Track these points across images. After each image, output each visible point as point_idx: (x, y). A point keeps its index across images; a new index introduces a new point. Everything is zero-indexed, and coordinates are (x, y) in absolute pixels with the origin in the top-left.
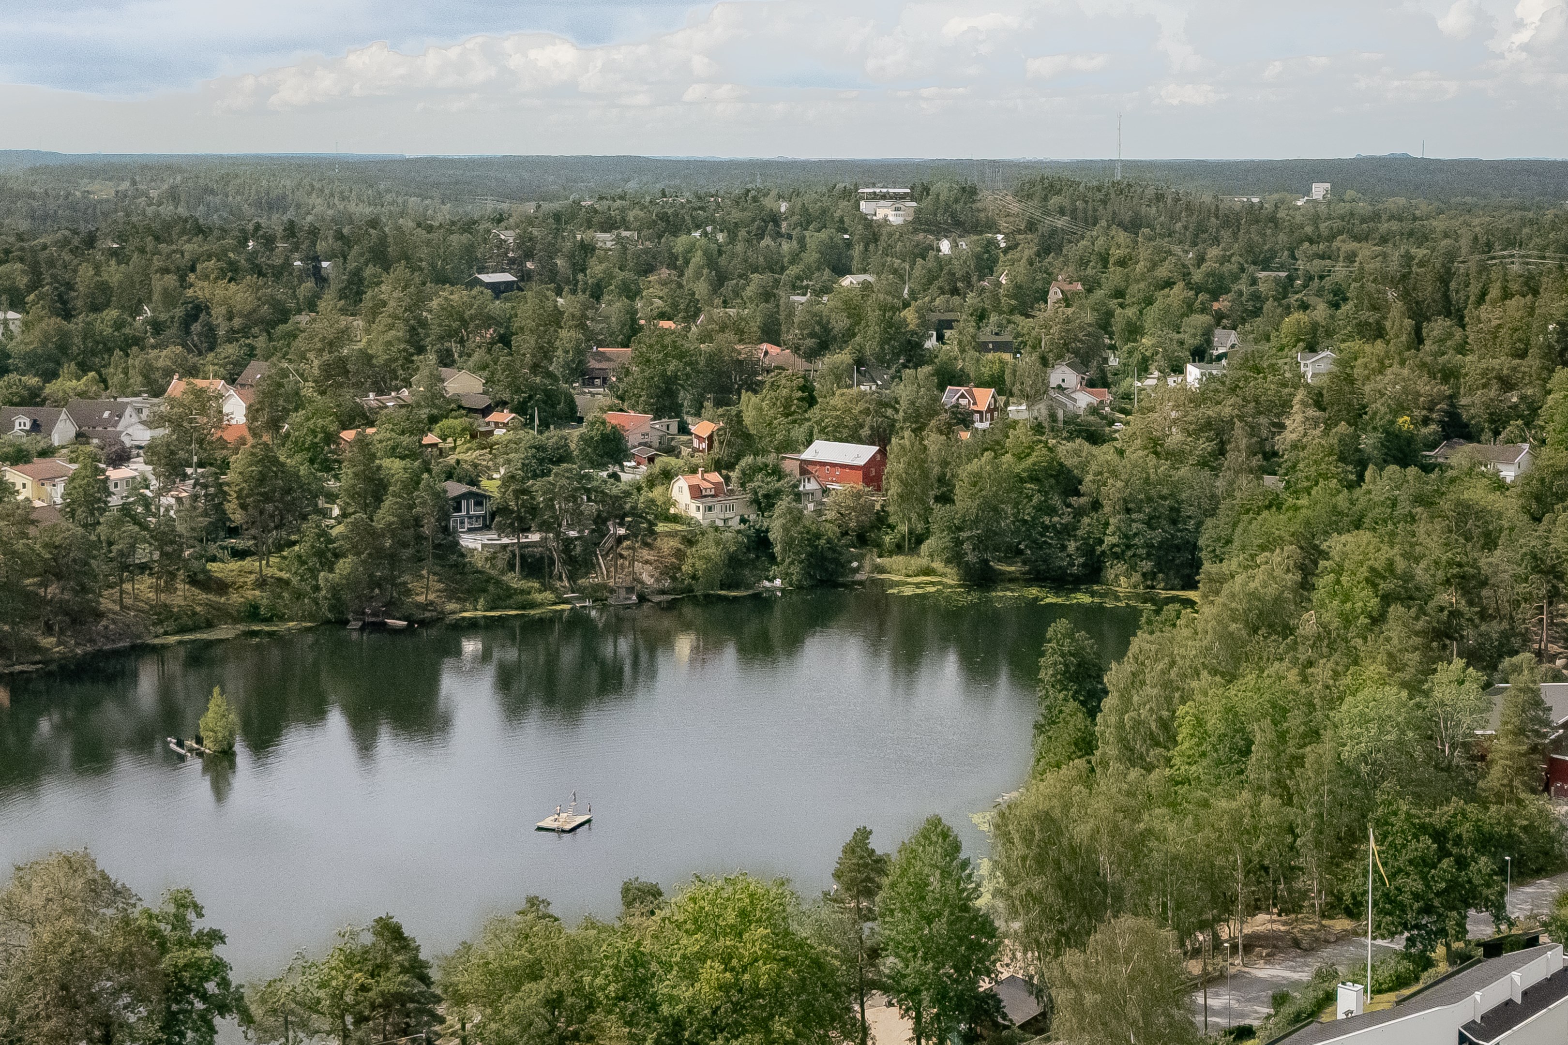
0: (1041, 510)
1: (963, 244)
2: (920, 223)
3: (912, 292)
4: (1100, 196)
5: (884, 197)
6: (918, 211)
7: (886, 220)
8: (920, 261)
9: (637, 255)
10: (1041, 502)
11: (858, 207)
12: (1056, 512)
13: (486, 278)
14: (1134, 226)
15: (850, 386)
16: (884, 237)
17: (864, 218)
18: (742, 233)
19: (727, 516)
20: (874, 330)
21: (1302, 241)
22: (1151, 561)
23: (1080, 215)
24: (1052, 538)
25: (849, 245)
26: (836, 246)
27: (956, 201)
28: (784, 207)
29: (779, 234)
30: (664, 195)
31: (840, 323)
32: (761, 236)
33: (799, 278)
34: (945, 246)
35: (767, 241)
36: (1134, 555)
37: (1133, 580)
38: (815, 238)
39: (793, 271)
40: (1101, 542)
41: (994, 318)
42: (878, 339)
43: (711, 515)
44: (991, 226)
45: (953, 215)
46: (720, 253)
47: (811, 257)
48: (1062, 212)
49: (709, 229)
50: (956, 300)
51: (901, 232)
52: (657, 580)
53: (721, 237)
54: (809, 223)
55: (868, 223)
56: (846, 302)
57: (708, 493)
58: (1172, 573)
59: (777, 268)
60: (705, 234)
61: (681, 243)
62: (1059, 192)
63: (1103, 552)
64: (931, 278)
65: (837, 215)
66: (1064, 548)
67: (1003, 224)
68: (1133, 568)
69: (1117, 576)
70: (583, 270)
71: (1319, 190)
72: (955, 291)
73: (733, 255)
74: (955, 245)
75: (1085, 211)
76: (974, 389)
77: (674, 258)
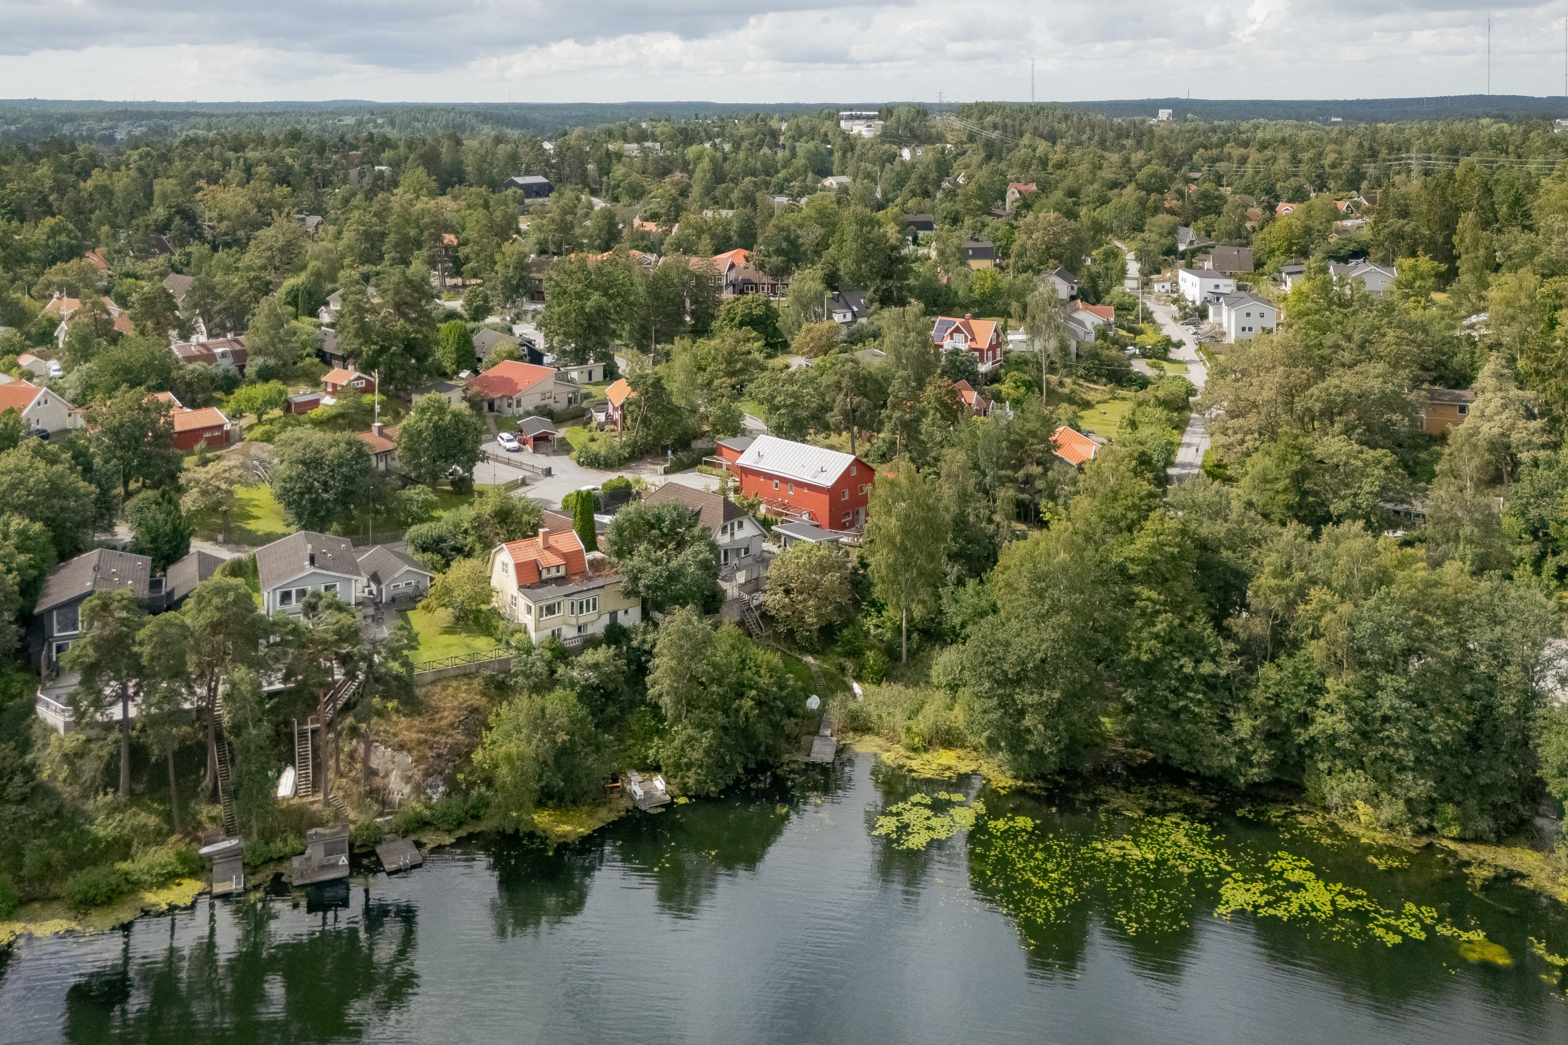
0: (1171, 641)
1: (919, 152)
2: (886, 136)
3: (885, 194)
4: (1022, 116)
5: (859, 118)
6: (885, 128)
7: (860, 134)
8: (888, 165)
9: (656, 161)
10: (1172, 629)
11: (838, 125)
12: (1205, 648)
13: (520, 180)
14: (1052, 138)
15: (819, 317)
16: (858, 147)
17: (843, 132)
18: (745, 144)
19: (582, 621)
20: (850, 245)
21: (1197, 148)
22: (1423, 774)
23: (1010, 129)
24: (1199, 703)
25: (831, 152)
26: (821, 153)
27: (913, 120)
28: (784, 126)
29: (777, 146)
30: (697, 117)
31: (809, 236)
32: (760, 146)
33: (786, 180)
34: (906, 154)
35: (766, 150)
36: (1384, 756)
37: (1386, 814)
38: (804, 147)
39: (782, 174)
40: (1305, 720)
41: (968, 221)
42: (854, 256)
43: (552, 622)
44: (941, 138)
45: (911, 130)
46: (725, 159)
47: (800, 162)
48: (995, 127)
49: (717, 141)
50: (927, 202)
51: (872, 143)
52: (418, 789)
53: (727, 147)
54: (801, 136)
55: (846, 137)
56: (819, 211)
57: (554, 573)
58: (1472, 803)
59: (772, 171)
60: (714, 145)
61: (692, 151)
62: (991, 113)
63: (1313, 740)
64: (900, 182)
65: (822, 131)
66: (1225, 725)
67: (949, 137)
68: (1386, 783)
69: (1346, 796)
70: (608, 174)
71: (1164, 114)
72: (926, 194)
73: (736, 161)
74: (913, 154)
75: (1013, 126)
76: (972, 322)
77: (686, 163)
